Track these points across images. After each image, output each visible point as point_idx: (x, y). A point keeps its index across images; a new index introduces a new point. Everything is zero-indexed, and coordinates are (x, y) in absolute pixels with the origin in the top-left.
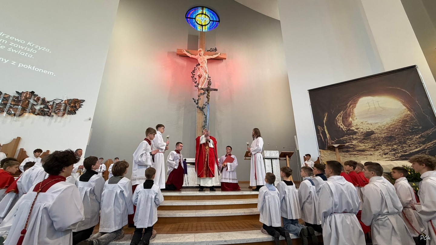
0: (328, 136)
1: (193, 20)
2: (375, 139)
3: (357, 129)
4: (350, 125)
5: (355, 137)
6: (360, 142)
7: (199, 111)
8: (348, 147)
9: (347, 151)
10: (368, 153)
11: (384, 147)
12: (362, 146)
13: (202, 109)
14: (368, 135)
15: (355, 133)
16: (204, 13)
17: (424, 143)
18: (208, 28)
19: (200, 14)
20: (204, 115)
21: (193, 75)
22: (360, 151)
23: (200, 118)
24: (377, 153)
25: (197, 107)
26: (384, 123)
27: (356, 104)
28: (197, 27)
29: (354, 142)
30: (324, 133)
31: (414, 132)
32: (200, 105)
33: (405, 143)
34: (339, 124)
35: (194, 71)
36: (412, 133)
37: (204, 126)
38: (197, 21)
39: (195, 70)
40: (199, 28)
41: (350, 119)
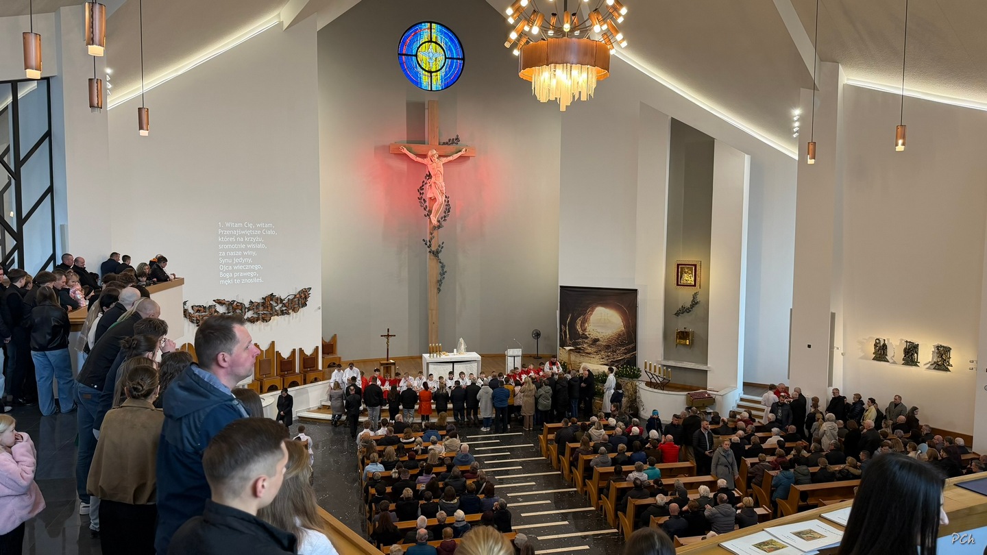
0: (568, 336)
1: (412, 59)
2: (599, 346)
3: (589, 334)
4: (585, 330)
5: (586, 341)
6: (589, 346)
7: (432, 257)
8: (580, 349)
9: (579, 352)
10: (592, 356)
11: (602, 353)
12: (589, 350)
13: (436, 254)
14: (596, 340)
15: (587, 338)
16: (434, 40)
17: (625, 354)
18: (442, 79)
19: (425, 42)
20: (440, 262)
21: (420, 194)
22: (587, 353)
23: (432, 266)
24: (597, 357)
25: (430, 252)
26: (607, 334)
27: (593, 311)
28: (420, 78)
29: (585, 346)
30: (565, 332)
31: (622, 345)
32: (434, 248)
33: (615, 352)
34: (577, 327)
35: (421, 188)
36: (621, 345)
37: (441, 281)
38: (420, 62)
39: (423, 186)
40: (425, 79)
41: (586, 325)
